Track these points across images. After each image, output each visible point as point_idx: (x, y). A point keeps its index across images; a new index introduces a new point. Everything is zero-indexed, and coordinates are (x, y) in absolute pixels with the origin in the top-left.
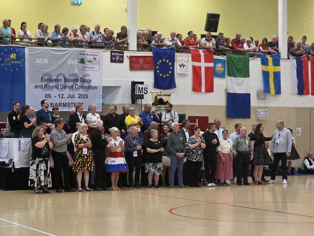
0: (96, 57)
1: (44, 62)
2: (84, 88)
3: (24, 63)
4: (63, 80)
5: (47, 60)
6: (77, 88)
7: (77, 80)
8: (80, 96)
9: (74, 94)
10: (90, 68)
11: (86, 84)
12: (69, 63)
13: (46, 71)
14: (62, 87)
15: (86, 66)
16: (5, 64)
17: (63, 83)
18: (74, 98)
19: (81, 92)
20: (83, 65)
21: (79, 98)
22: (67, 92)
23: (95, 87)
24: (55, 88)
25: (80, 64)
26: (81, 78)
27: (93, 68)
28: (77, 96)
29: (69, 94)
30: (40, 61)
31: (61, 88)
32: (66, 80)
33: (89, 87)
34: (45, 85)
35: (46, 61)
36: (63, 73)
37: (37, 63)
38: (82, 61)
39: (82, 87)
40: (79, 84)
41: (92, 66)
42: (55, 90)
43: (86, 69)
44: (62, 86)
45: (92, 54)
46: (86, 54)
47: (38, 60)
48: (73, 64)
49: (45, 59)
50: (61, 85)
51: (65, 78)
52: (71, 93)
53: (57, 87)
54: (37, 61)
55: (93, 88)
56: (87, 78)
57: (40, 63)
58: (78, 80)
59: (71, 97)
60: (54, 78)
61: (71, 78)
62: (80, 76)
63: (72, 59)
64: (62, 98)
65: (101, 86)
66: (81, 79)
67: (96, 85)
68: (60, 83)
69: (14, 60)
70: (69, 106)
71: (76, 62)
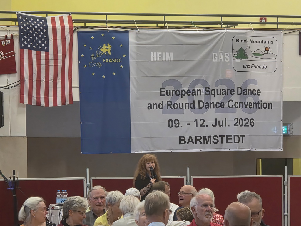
0: (269, 45)
1: (165, 59)
2: (246, 107)
3: (126, 62)
4: (203, 91)
5: (172, 54)
6: (231, 106)
7: (232, 92)
8: (239, 122)
9: (225, 119)
10: (257, 67)
12: (215, 59)
13: (169, 75)
14: (201, 106)
15: (249, 63)
16: (91, 65)
17: (203, 98)
18: (225, 126)
19: (240, 113)
20: (244, 62)
21: (235, 125)
22: (211, 115)
23: (269, 104)
24: (187, 107)
25: (238, 61)
26: (238, 88)
27: (265, 67)
28: (231, 121)
29: (216, 119)
30: (157, 58)
31: (199, 108)
33: (257, 105)
34: (168, 102)
35: (169, 57)
36: (203, 78)
37: (152, 60)
38: (241, 55)
39: (242, 105)
40: (236, 98)
41: (262, 64)
42: (187, 111)
43: (249, 69)
44: (201, 103)
45: (261, 39)
46: (249, 41)
47: (154, 55)
48: (223, 60)
49: (167, 54)
50: (199, 101)
52: (220, 117)
53: (191, 106)
54: (152, 57)
55: (265, 106)
56: (251, 87)
57: (158, 60)
58: (234, 92)
59: (221, 124)
60: (186, 89)
61: (218, 88)
62: (237, 83)
63: (221, 50)
64: (201, 126)
65: (280, 102)
66: (240, 89)
67: (271, 100)
68: (197, 99)
70: (216, 141)
71: (228, 57)
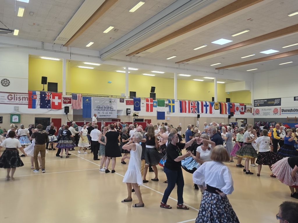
3: (91, 102)
8: (110, 113)
9: (108, 112)
11: (112, 109)
13: (98, 105)
15: (112, 103)
19: (110, 111)
22: (105, 112)
32: (105, 108)
34: (98, 109)
36: (104, 105)
38: (110, 102)
40: (109, 109)
41: (114, 103)
42: (101, 111)
45: (114, 99)
46: (112, 100)
48: (107, 103)
51: (105, 107)
55: (114, 110)
56: (112, 107)
57: (96, 102)
60: (101, 107)
61: (107, 107)
62: (110, 106)
63: (107, 101)
64: (103, 113)
65: (117, 110)
68: (103, 109)
69: (88, 101)
70: (106, 116)
